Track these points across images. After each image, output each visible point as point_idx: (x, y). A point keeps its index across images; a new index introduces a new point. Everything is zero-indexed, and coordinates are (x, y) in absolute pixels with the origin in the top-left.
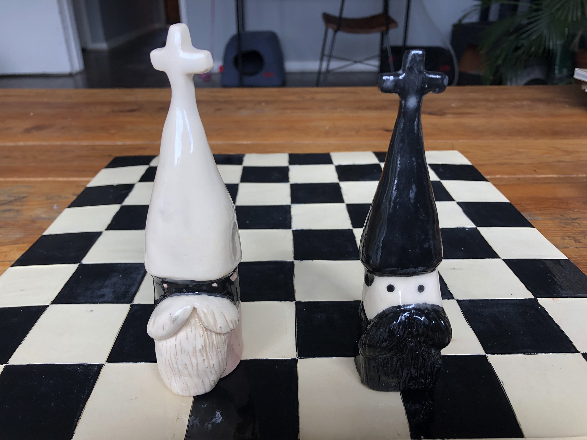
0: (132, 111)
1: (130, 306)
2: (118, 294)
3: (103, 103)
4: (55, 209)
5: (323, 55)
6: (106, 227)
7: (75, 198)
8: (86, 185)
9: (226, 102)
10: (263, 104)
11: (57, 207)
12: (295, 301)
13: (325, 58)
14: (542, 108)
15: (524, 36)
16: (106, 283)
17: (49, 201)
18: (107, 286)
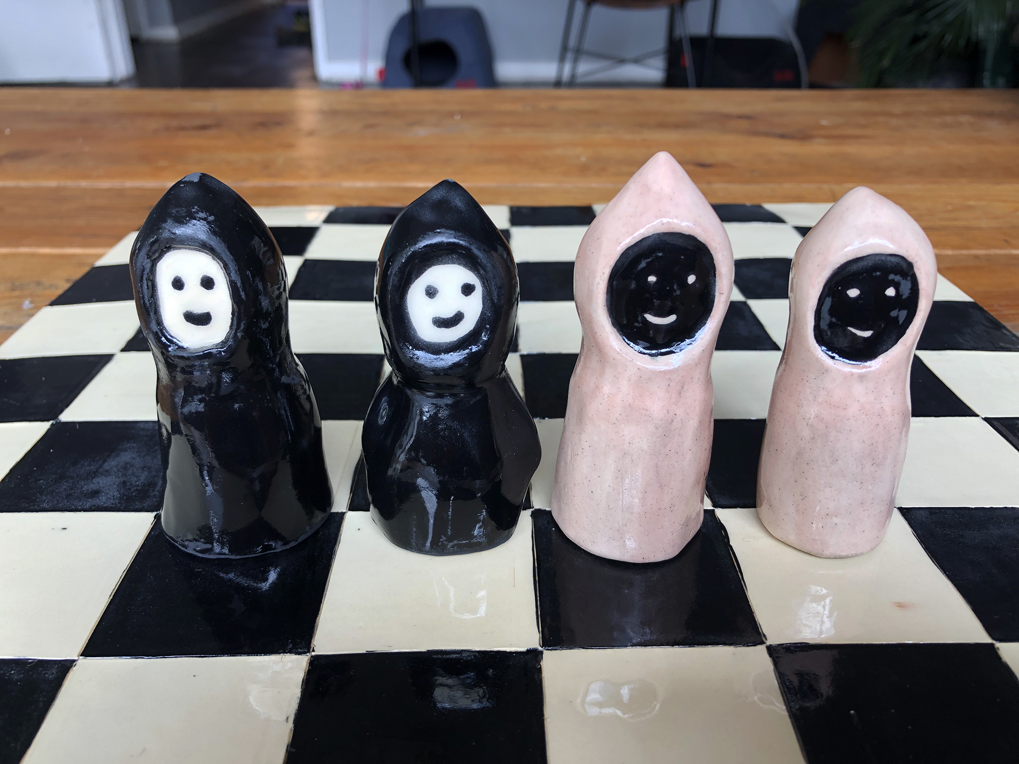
0: (204, 127)
1: (155, 517)
2: (130, 489)
3: (150, 115)
4: (25, 308)
5: (565, 49)
6: (123, 344)
7: (67, 286)
8: (95, 262)
9: (385, 113)
10: (458, 118)
11: (30, 305)
12: (532, 510)
13: (570, 55)
14: (995, 128)
15: (931, 15)
16: (106, 464)
17: (16, 293)
18: (107, 471)
